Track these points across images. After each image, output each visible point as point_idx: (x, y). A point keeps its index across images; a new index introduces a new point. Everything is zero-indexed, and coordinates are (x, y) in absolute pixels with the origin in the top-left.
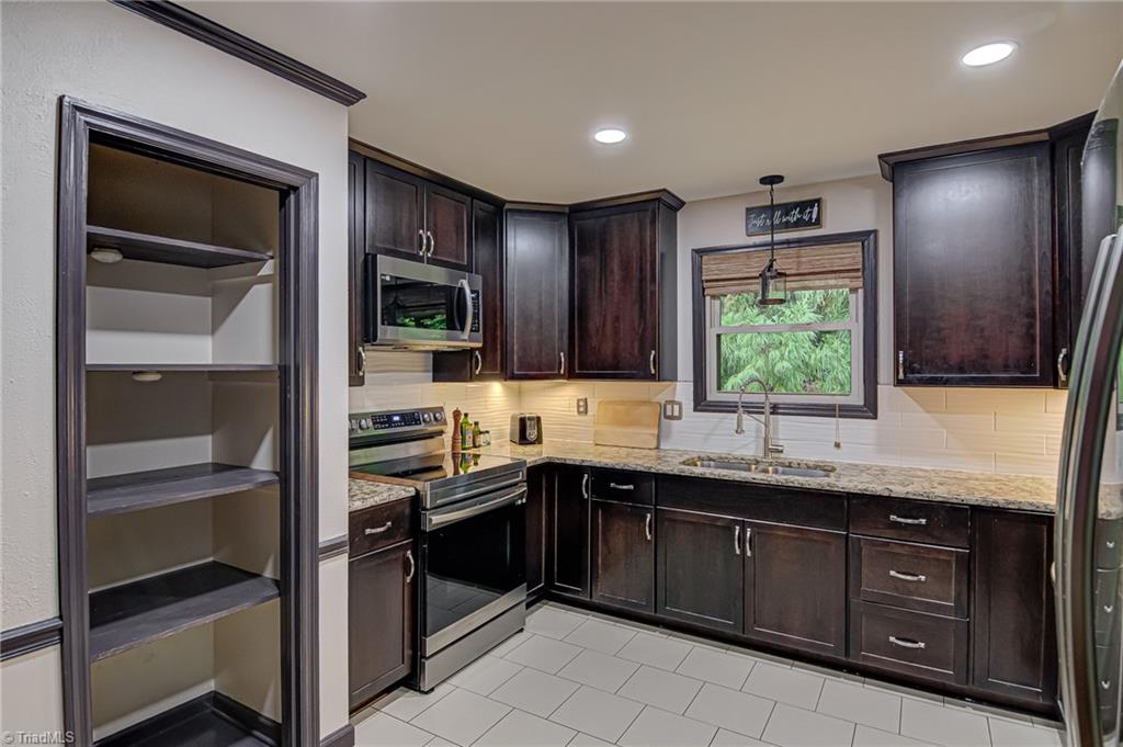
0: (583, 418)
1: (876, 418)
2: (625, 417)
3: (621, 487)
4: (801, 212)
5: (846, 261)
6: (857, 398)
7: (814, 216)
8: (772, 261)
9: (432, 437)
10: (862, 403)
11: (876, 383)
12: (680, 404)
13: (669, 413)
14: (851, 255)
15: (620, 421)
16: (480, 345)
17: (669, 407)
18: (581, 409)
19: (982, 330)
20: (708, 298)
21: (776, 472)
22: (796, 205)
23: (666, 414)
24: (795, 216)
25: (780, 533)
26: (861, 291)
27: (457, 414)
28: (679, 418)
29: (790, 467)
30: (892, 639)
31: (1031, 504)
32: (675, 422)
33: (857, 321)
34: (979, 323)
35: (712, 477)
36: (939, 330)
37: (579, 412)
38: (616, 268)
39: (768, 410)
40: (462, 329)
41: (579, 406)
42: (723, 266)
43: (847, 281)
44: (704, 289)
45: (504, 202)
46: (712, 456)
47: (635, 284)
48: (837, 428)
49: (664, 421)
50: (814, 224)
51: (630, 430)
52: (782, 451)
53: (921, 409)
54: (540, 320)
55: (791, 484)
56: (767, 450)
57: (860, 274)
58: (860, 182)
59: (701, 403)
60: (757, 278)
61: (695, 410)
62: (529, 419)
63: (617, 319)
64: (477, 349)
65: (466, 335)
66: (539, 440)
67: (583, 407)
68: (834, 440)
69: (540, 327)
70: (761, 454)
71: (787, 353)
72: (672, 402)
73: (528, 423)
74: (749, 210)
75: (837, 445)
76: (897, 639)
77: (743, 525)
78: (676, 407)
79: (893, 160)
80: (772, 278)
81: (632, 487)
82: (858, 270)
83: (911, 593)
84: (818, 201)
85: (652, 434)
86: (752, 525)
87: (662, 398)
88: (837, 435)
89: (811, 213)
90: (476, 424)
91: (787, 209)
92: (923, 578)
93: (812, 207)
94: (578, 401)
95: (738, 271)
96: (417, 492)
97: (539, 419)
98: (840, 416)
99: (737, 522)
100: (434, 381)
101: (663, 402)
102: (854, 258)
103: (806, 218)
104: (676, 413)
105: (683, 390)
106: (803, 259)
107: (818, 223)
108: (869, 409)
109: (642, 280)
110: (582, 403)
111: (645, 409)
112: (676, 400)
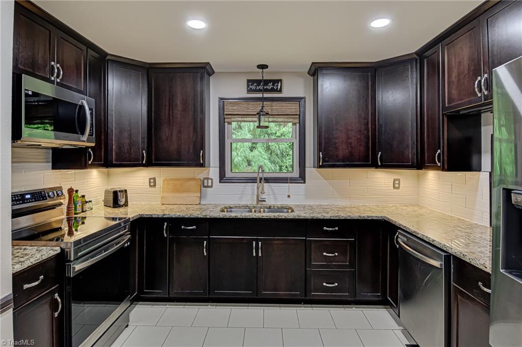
0: (153, 189)
1: (305, 183)
2: (178, 187)
3: (188, 228)
4: (273, 85)
5: (293, 110)
6: (296, 174)
7: (279, 87)
8: (263, 107)
9: (54, 208)
10: (298, 176)
11: (305, 167)
12: (212, 179)
13: (206, 184)
14: (293, 108)
15: (176, 190)
16: (93, 145)
17: (206, 181)
18: (152, 184)
19: (351, 144)
20: (226, 124)
21: (264, 212)
22: (270, 81)
23: (204, 184)
24: (270, 86)
25: (275, 242)
26: (298, 124)
27: (71, 191)
28: (211, 187)
29: (270, 208)
30: (324, 284)
31: (376, 217)
32: (209, 189)
33: (296, 138)
34: (350, 141)
35: (241, 217)
36: (335, 144)
37: (150, 186)
38: (179, 103)
39: (258, 180)
40: (83, 133)
41: (150, 182)
42: (235, 108)
43: (291, 120)
44: (224, 118)
45: (107, 54)
46: (231, 206)
47: (191, 113)
48: (289, 189)
49: (202, 188)
50: (279, 91)
51: (184, 195)
52: (265, 201)
53: (322, 178)
54: (130, 131)
55: (281, 217)
56: (258, 201)
57: (298, 117)
58: (298, 74)
59: (222, 178)
60: (255, 115)
61: (220, 182)
62: (120, 191)
63: (180, 132)
64: (91, 147)
65: (85, 138)
66: (126, 204)
67: (153, 183)
68: (287, 194)
69: (130, 135)
70: (255, 203)
71: (240, 153)
72: (208, 179)
73: (119, 194)
74: (249, 81)
75: (289, 196)
76: (327, 283)
77: (257, 241)
78: (210, 181)
79: (317, 65)
80: (263, 115)
81: (194, 227)
82: (297, 115)
83: (332, 262)
84: (281, 80)
85: (198, 197)
86: (260, 240)
87: (202, 176)
88: (289, 192)
89: (277, 85)
90: (83, 196)
91: (267, 82)
92: (337, 254)
93: (278, 83)
94: (150, 179)
95: (243, 111)
96: (62, 250)
97: (126, 191)
98: (290, 183)
99: (254, 240)
100: (53, 168)
101: (202, 179)
102: (295, 109)
103: (275, 88)
104: (210, 184)
105: (213, 171)
106: (273, 108)
107: (280, 91)
108: (302, 178)
109: (195, 111)
110: (152, 181)
111: (192, 183)
112: (210, 177)
